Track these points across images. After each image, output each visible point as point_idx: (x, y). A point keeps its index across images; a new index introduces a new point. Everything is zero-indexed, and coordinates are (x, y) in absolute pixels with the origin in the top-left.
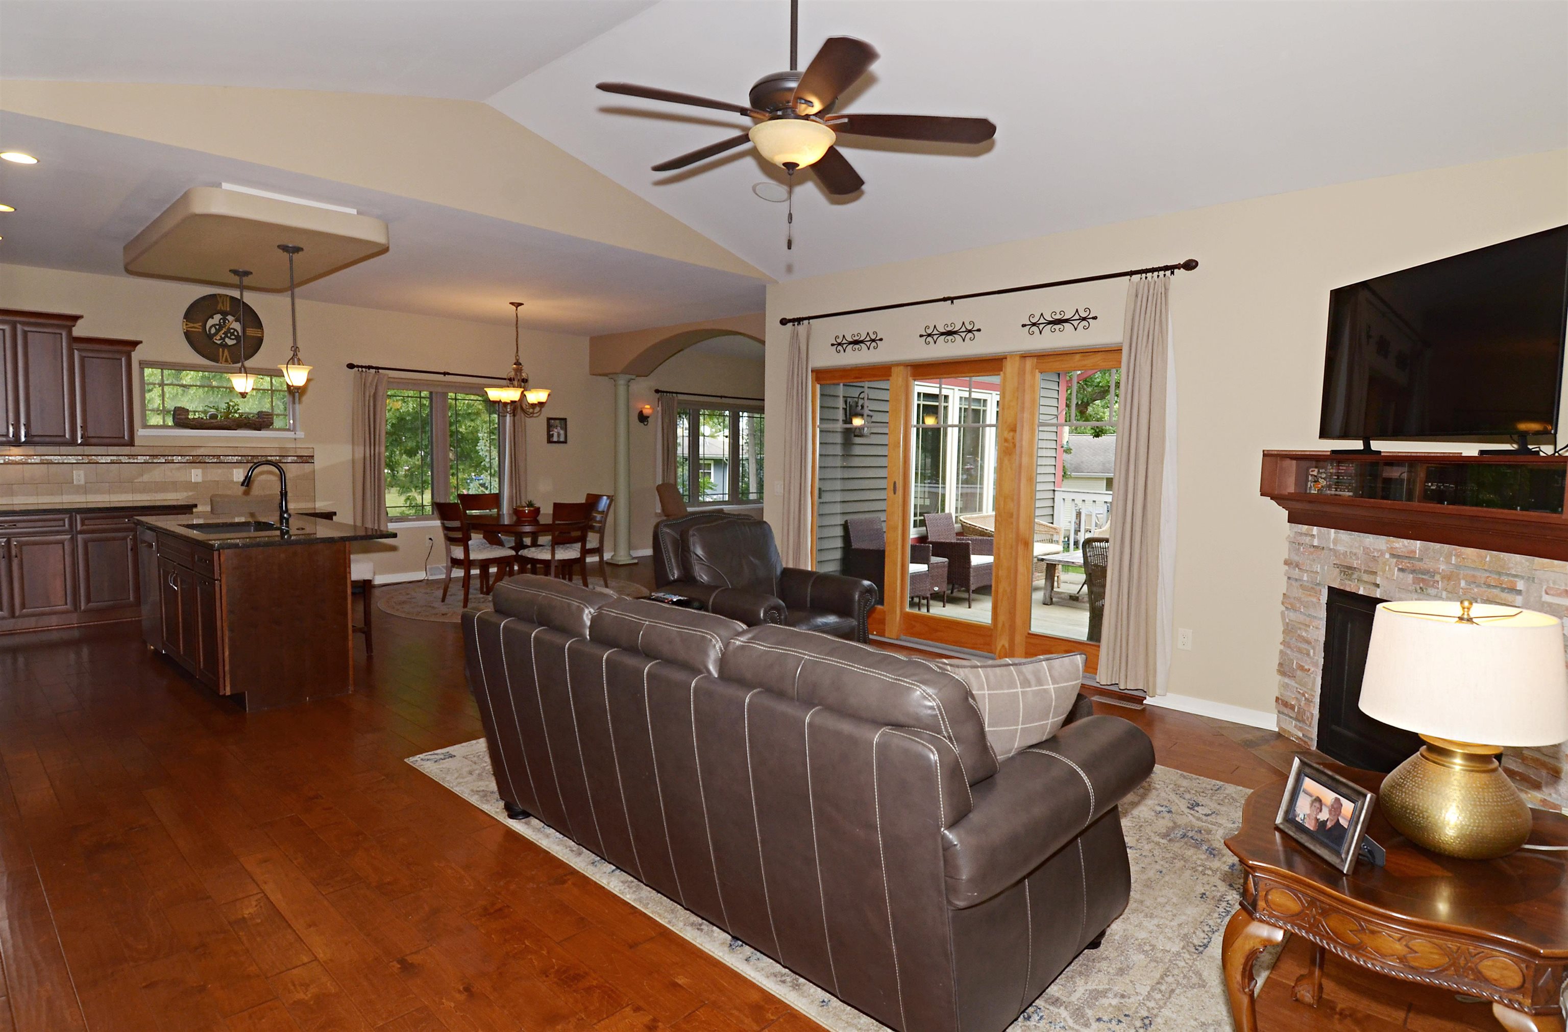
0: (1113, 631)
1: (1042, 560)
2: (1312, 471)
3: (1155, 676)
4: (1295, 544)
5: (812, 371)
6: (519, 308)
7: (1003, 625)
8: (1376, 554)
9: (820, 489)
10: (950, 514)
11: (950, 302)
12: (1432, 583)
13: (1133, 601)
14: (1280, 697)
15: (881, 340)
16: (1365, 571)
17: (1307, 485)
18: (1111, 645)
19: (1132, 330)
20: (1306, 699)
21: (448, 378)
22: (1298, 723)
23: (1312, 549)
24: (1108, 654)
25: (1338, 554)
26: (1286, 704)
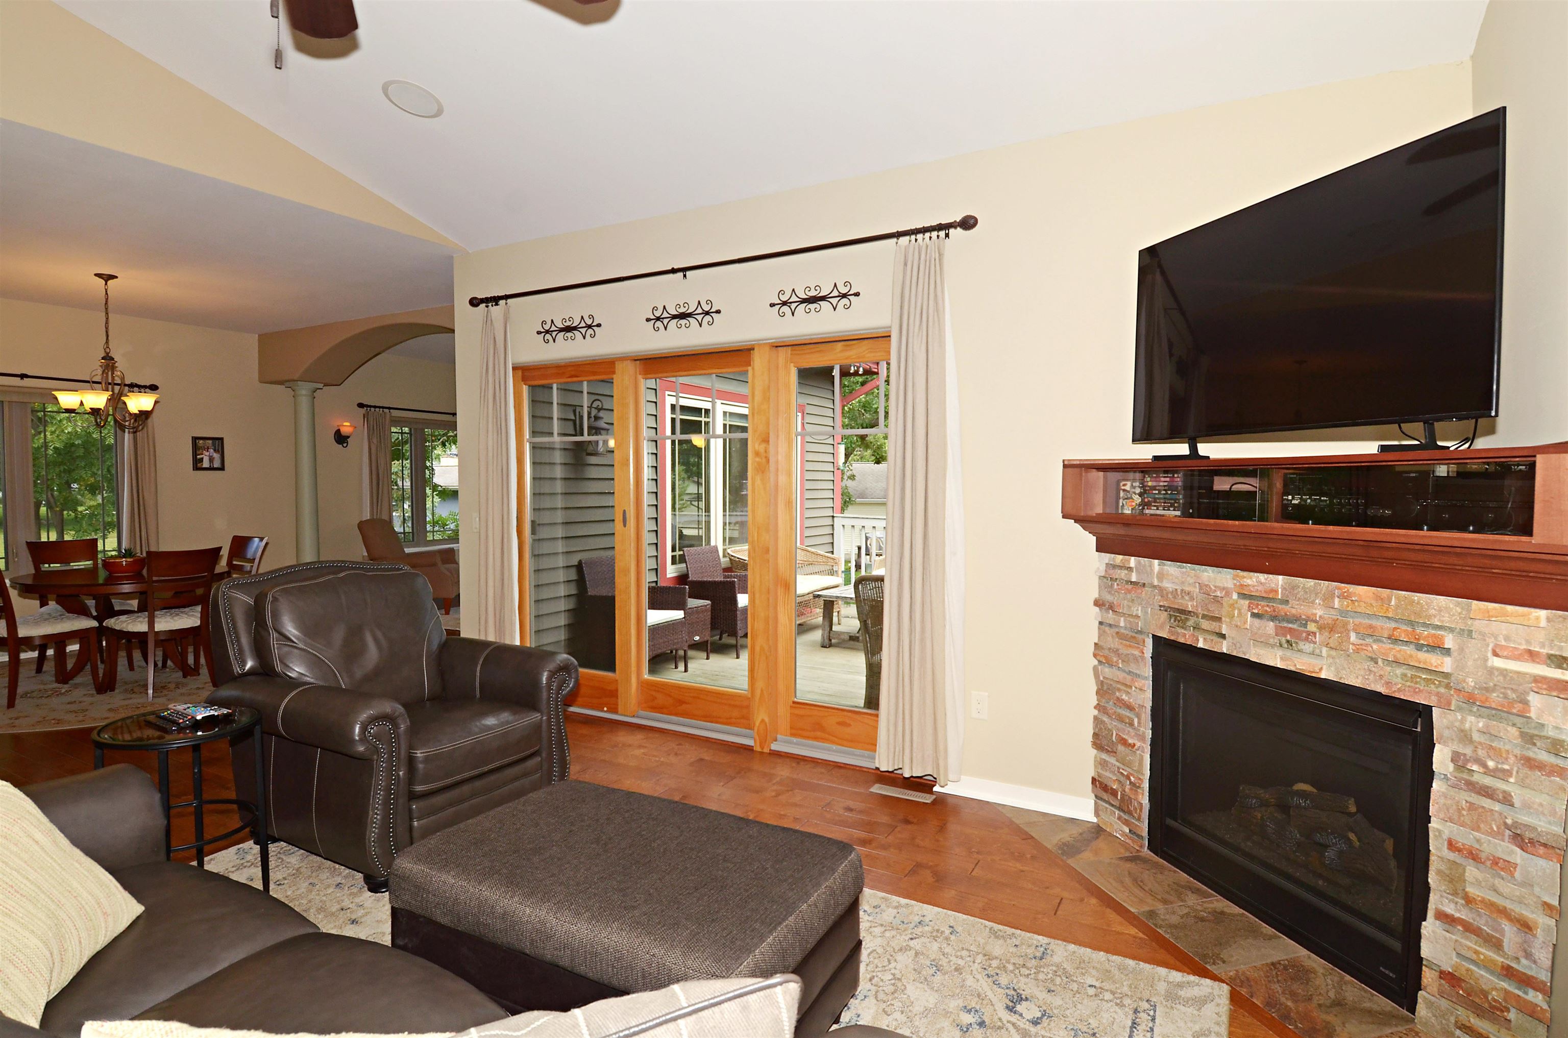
0: (893, 701)
1: (819, 596)
2: (1124, 485)
3: (946, 758)
4: (1107, 581)
5: (514, 369)
6: (110, 282)
7: (762, 690)
8: (1218, 594)
9: (533, 522)
10: (716, 548)
11: (681, 274)
12: (1304, 635)
13: (916, 660)
14: (1097, 777)
15: (599, 325)
16: (1204, 617)
17: (1117, 503)
18: (892, 718)
19: (902, 307)
20: (1131, 783)
21: (27, 382)
22: (1122, 814)
23: (1130, 587)
24: (888, 730)
25: (1165, 592)
26: (1105, 788)
